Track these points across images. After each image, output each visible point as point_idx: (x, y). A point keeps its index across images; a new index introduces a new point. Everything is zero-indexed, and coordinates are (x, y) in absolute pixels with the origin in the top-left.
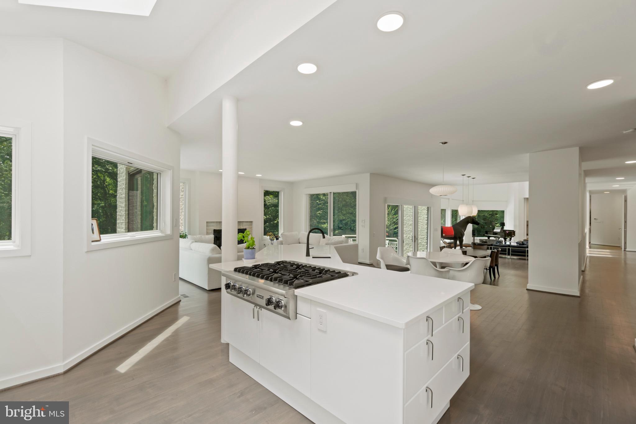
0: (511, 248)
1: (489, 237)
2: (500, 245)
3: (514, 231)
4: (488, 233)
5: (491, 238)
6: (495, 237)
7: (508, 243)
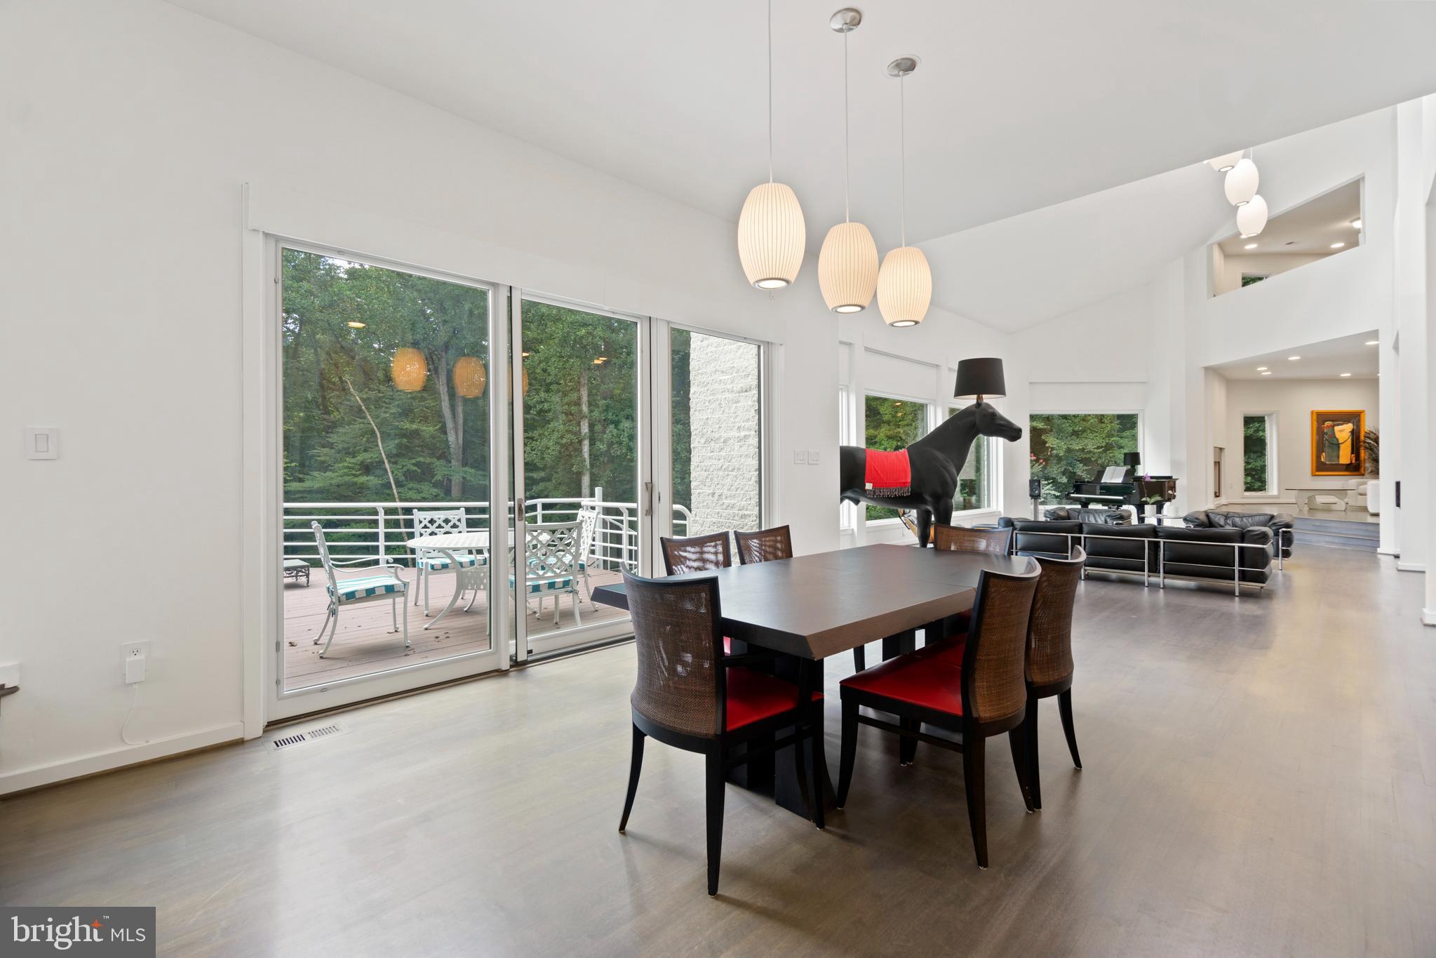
0: (1162, 541)
1: (1085, 504)
2: (1121, 528)
3: (1170, 478)
4: (1084, 487)
5: (1092, 506)
6: (1104, 502)
7: (1151, 520)
